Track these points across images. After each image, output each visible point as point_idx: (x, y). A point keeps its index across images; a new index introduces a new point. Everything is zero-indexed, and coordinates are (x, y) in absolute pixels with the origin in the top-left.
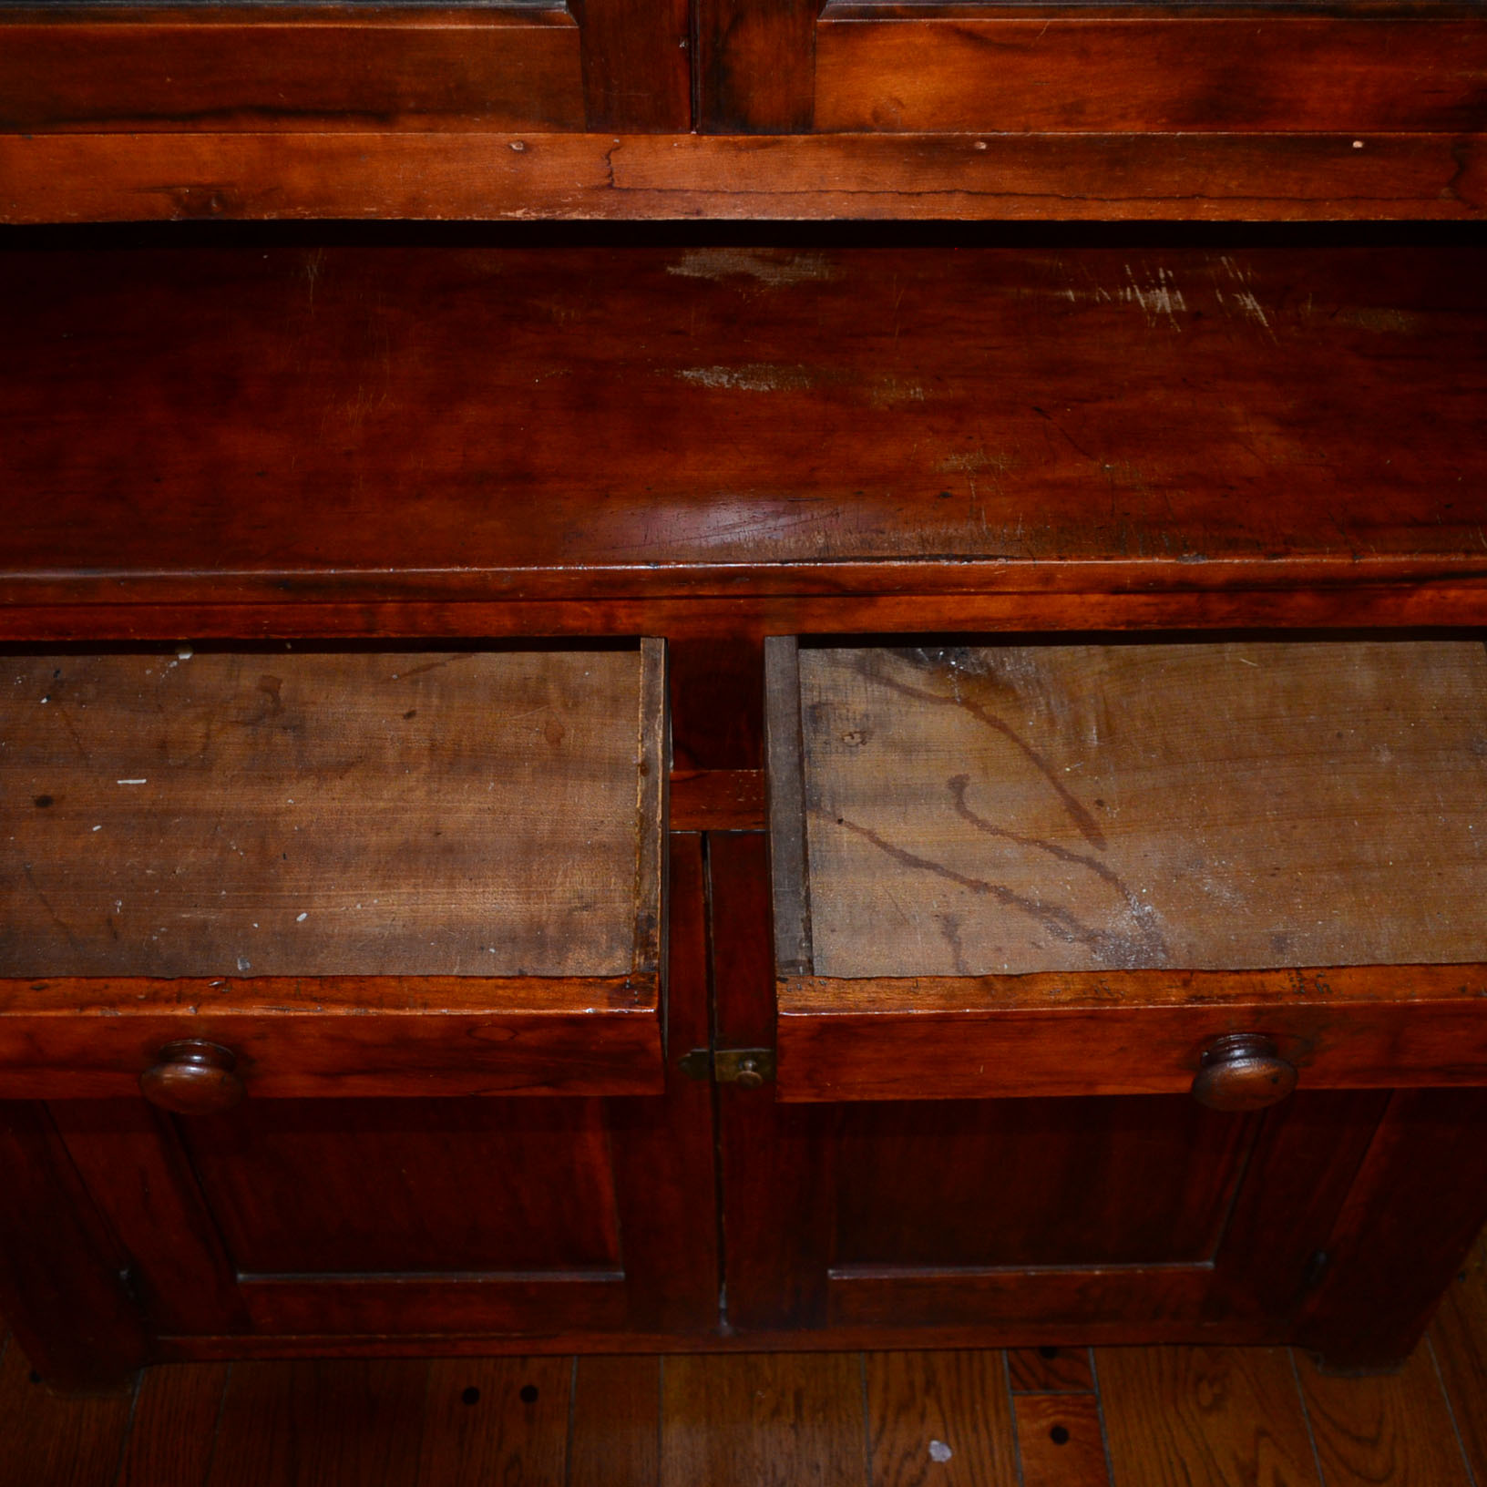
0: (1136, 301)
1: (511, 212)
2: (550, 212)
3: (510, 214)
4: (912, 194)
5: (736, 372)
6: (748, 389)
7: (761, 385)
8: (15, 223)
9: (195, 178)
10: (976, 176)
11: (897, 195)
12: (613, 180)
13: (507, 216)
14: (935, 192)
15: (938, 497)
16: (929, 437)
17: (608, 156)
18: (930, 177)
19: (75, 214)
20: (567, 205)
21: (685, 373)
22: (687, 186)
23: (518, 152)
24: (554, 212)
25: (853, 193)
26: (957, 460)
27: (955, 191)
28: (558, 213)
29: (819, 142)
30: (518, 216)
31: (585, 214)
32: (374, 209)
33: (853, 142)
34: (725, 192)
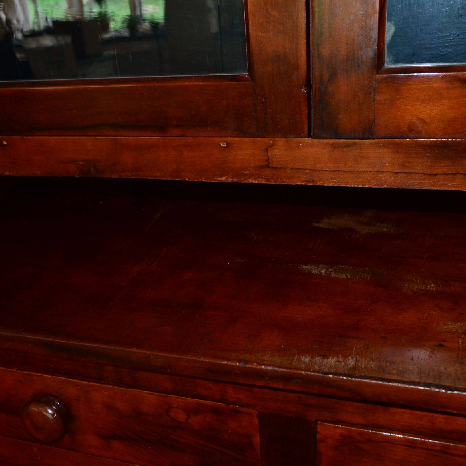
1: (220, 178)
2: (239, 179)
3: (220, 179)
4: (432, 174)
5: (331, 268)
6: (335, 277)
7: (342, 275)
8: (17, 176)
9: (85, 157)
11: (423, 175)
12: (269, 163)
13: (218, 180)
14: (445, 174)
15: (436, 346)
16: (435, 311)
17: (267, 150)
18: (442, 165)
19: (39, 173)
21: (304, 266)
22: (307, 166)
23: (224, 147)
24: (240, 179)
25: (397, 173)
26: (452, 325)
27: (458, 173)
28: (242, 179)
29: (378, 144)
30: (223, 180)
31: (255, 180)
32: (158, 174)
33: (398, 144)
34: (326, 171)
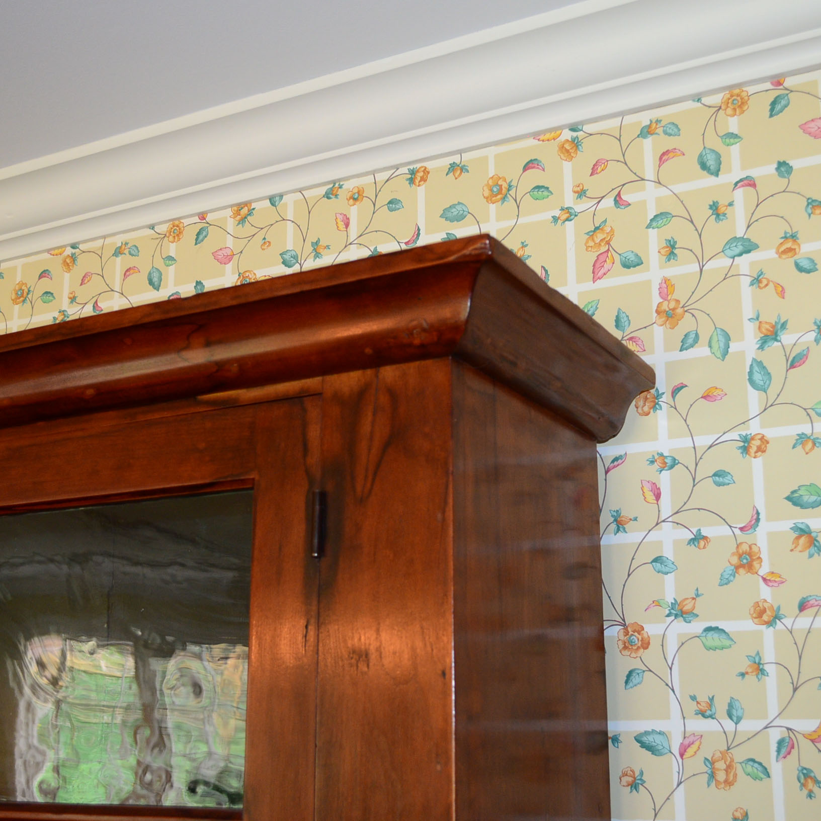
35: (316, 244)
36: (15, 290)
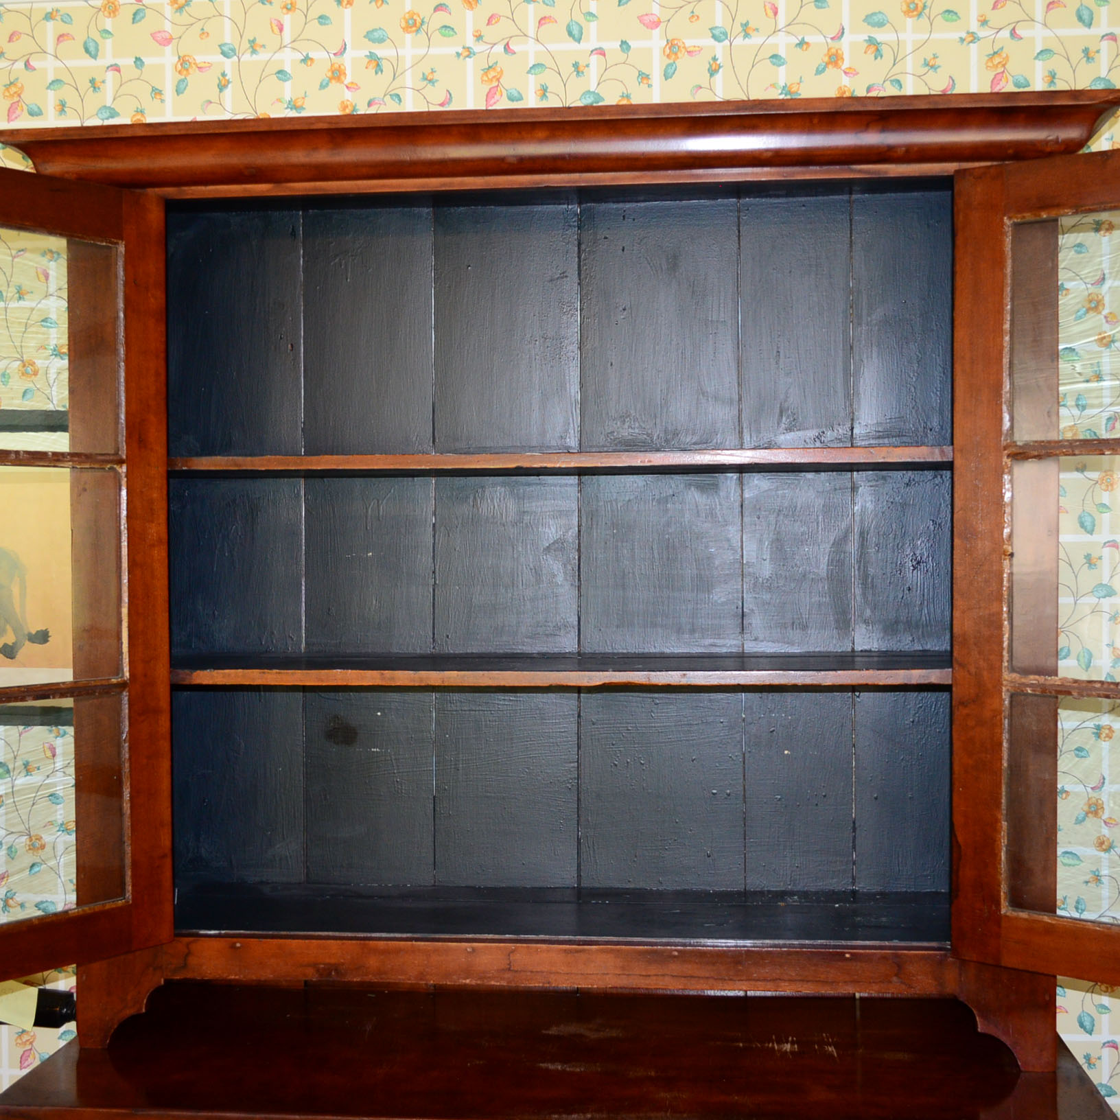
0: (773, 1048)
1: (464, 980)
2: (482, 981)
5: (566, 1064)
6: (569, 1071)
7: (576, 1069)
9: (327, 961)
10: (675, 968)
12: (511, 966)
13: (462, 982)
17: (509, 954)
18: (654, 968)
20: (489, 977)
21: (542, 1063)
22: (544, 969)
23: (470, 952)
28: (485, 981)
30: (467, 982)
31: (497, 982)
33: (618, 951)
34: (561, 973)
35: (745, 26)
36: (404, 18)
